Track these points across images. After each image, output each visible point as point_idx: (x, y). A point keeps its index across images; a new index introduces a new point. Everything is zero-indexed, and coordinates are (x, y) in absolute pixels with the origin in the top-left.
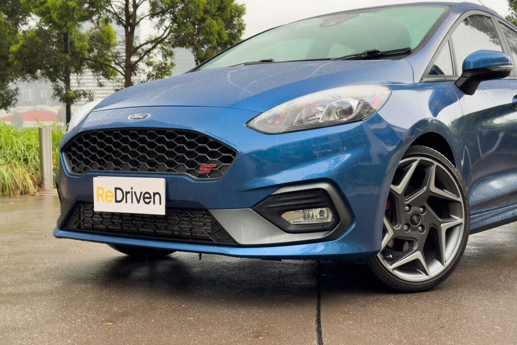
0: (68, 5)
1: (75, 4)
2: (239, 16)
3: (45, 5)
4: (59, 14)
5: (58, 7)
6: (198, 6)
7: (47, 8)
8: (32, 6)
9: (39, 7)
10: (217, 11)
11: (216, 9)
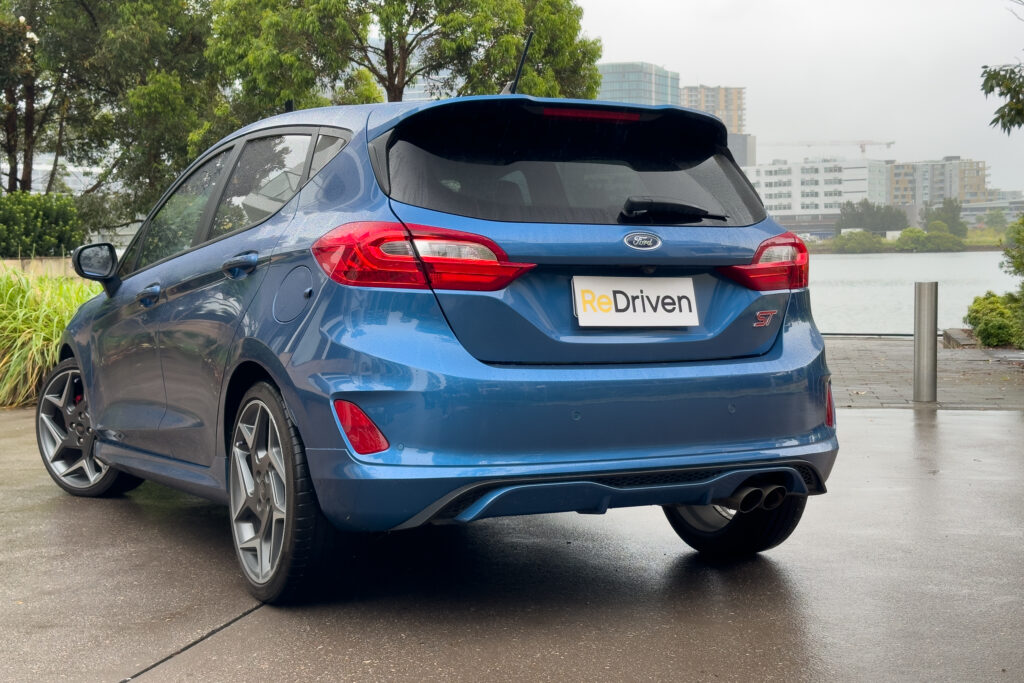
0: (280, 61)
1: (293, 59)
2: (591, 60)
3: (245, 60)
4: (267, 75)
5: (264, 64)
6: (507, 50)
7: (247, 66)
8: (224, 61)
9: (235, 64)
10: (544, 57)
11: (543, 53)
